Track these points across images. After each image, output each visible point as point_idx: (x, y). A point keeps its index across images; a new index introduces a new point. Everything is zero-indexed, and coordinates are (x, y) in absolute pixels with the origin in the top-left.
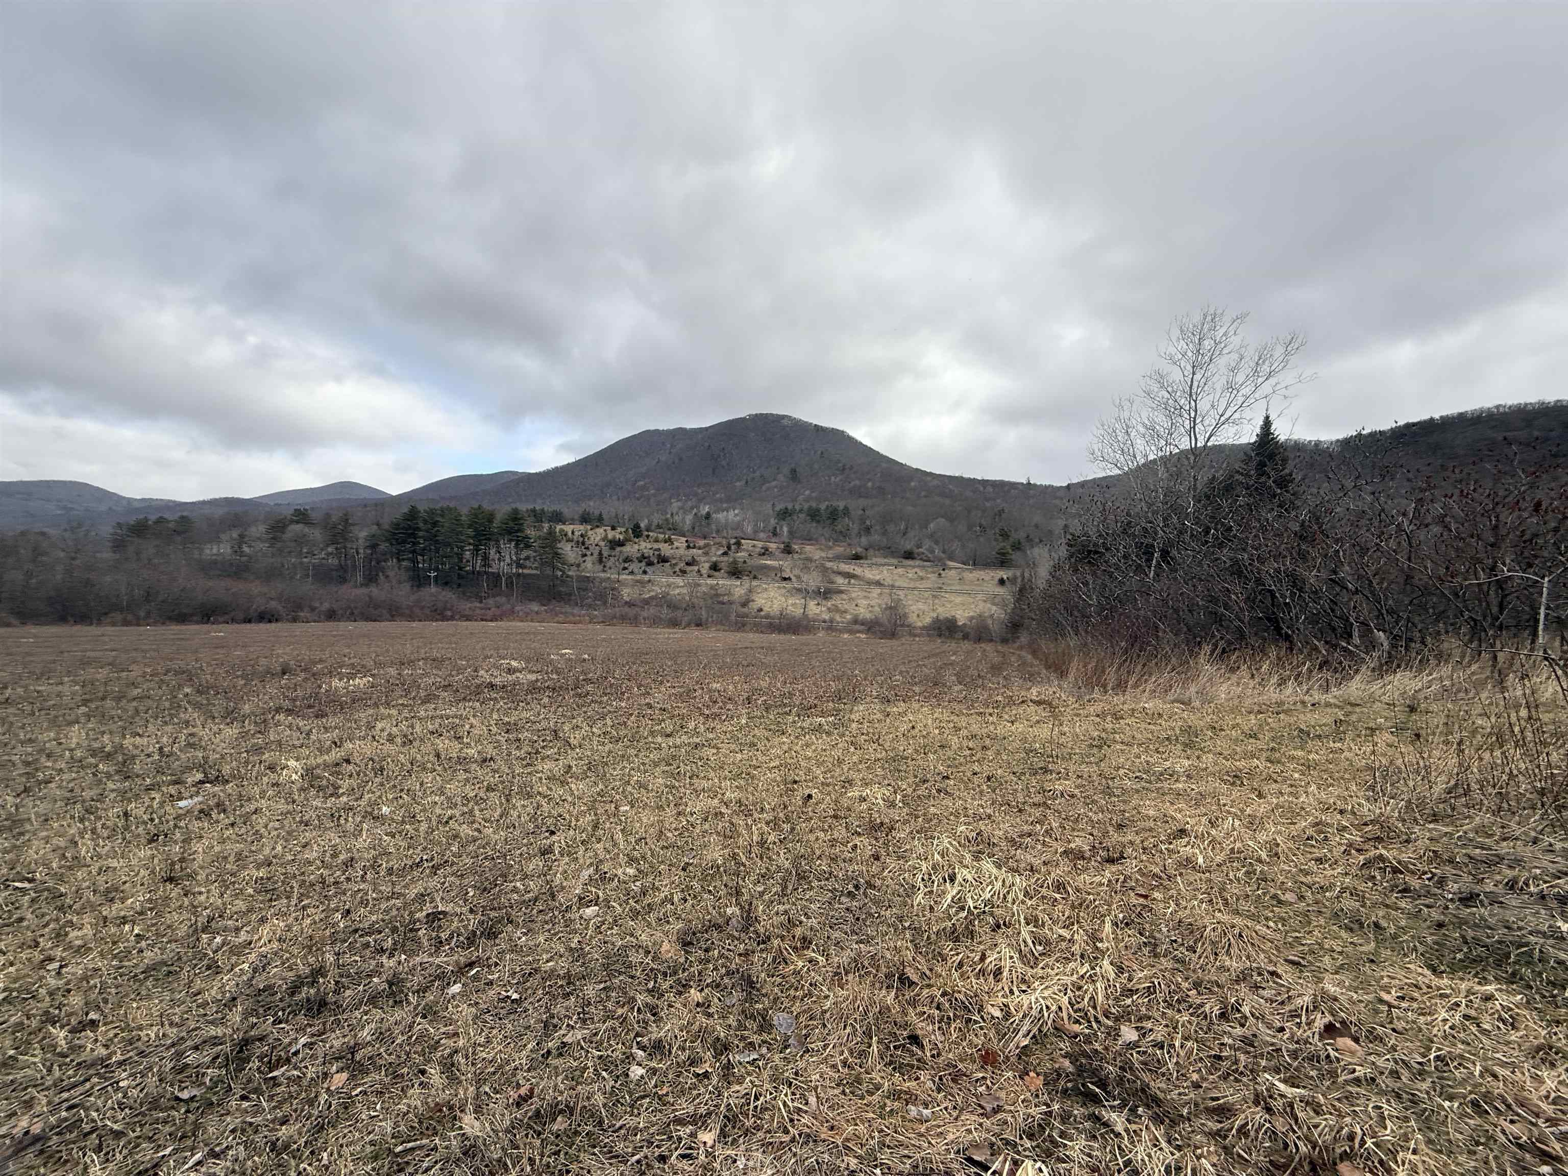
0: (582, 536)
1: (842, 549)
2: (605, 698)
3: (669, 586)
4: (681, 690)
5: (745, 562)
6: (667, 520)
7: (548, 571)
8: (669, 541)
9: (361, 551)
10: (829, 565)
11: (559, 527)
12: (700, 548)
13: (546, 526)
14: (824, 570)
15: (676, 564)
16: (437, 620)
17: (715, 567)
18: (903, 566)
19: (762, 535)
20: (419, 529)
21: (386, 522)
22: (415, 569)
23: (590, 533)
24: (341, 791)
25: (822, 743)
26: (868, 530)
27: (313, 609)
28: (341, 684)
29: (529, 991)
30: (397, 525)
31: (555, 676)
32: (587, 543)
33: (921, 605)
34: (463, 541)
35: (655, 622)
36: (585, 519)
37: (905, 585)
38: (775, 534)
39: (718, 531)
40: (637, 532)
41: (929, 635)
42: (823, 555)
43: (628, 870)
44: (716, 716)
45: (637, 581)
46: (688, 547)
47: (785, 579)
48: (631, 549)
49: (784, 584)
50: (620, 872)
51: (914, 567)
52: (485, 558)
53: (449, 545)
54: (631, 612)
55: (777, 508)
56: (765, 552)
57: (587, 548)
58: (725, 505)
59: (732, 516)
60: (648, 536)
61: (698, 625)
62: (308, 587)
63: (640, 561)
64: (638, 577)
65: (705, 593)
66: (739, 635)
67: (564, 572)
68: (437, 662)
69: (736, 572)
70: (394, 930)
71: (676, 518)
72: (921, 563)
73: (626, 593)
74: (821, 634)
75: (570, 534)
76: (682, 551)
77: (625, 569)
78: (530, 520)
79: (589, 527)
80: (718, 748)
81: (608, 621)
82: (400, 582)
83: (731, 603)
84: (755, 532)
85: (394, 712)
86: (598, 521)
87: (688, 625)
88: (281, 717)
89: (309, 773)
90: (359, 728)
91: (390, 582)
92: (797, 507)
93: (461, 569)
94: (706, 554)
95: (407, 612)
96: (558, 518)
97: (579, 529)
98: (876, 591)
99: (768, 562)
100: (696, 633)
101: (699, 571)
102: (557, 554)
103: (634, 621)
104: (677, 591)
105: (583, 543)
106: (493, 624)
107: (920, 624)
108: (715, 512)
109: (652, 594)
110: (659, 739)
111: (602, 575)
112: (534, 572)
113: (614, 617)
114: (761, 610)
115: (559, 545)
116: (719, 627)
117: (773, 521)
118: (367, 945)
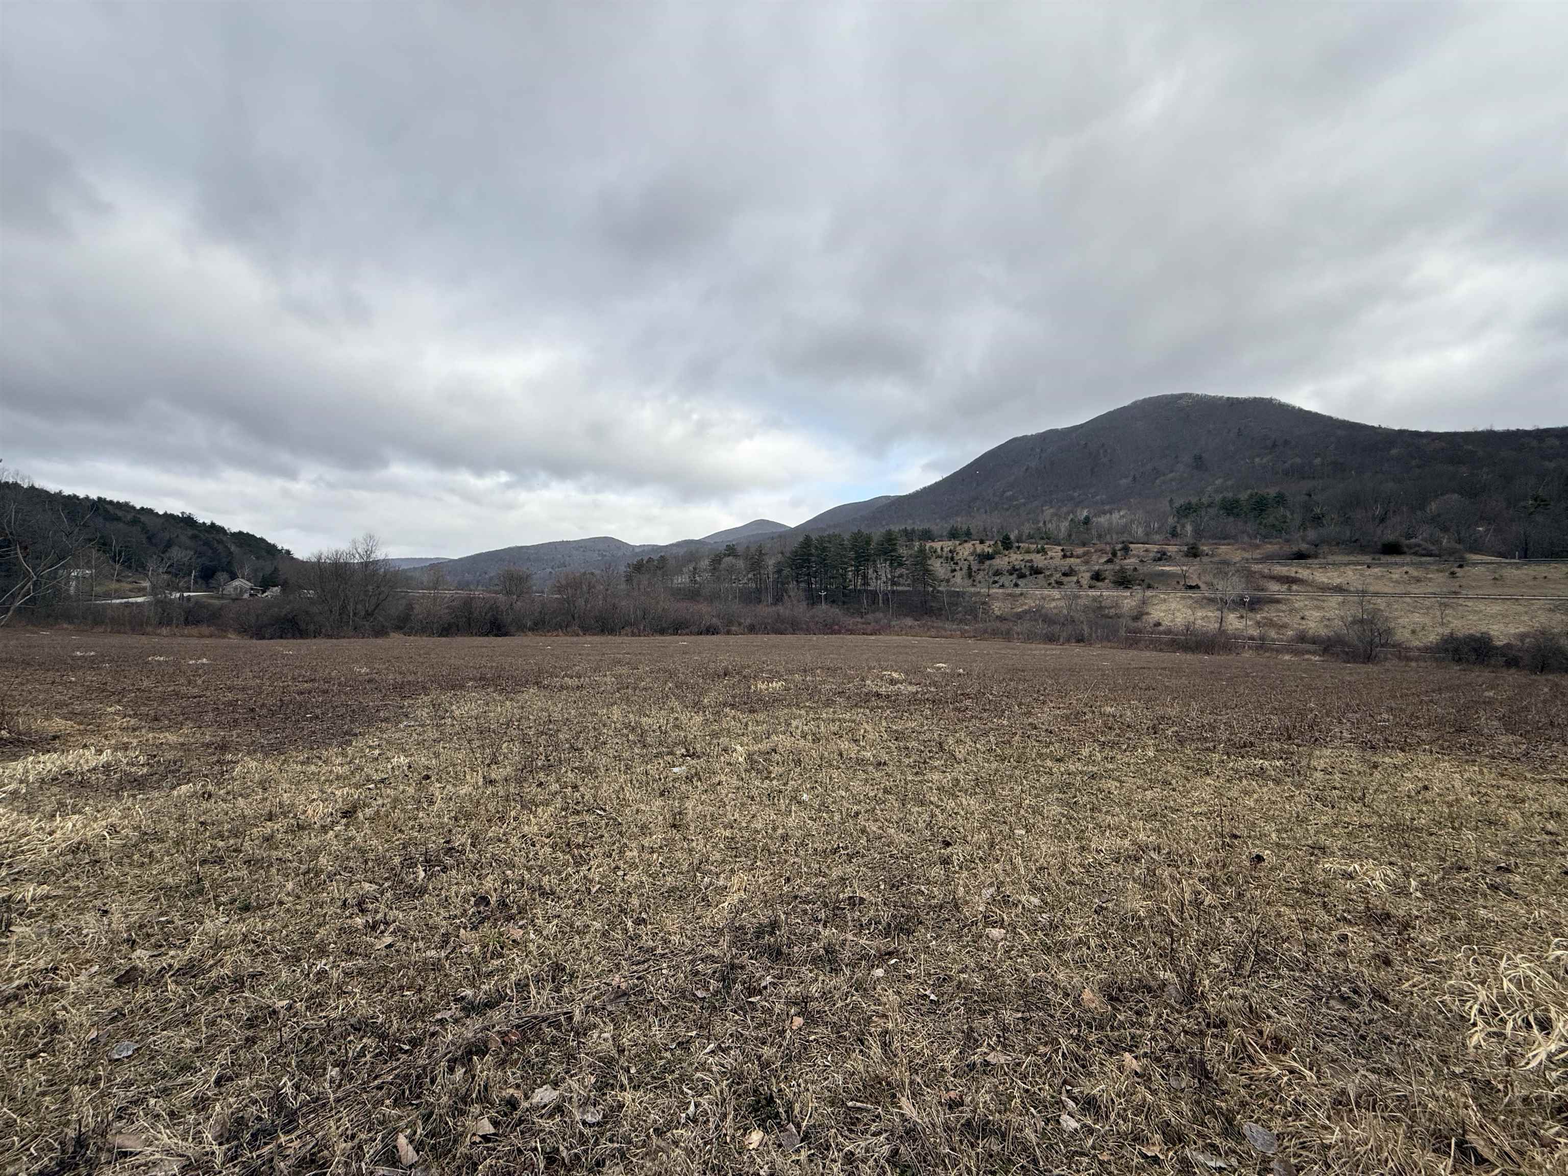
0: (951, 551)
1: (1276, 547)
2: (985, 715)
3: (1044, 599)
4: (1069, 712)
5: (1135, 569)
6: (1039, 529)
7: (920, 587)
8: (1043, 551)
9: (771, 576)
10: (1256, 567)
11: (928, 545)
12: (1078, 557)
13: (917, 544)
14: (1249, 575)
15: (1051, 575)
16: (827, 634)
17: (1097, 577)
18: (1380, 565)
19: (1157, 537)
20: (811, 555)
21: (788, 551)
22: (810, 589)
23: (958, 548)
24: (773, 776)
25: (1267, 792)
26: (1317, 520)
27: (740, 624)
28: (764, 687)
29: (946, 997)
30: (795, 553)
31: (933, 689)
32: (956, 558)
33: (1417, 618)
34: (846, 563)
35: (1030, 637)
36: (953, 535)
37: (1386, 590)
38: (1174, 534)
39: (1100, 537)
40: (1007, 544)
41: (1436, 660)
42: (1247, 555)
43: (1032, 899)
44: (1114, 745)
45: (1010, 595)
46: (1065, 556)
47: (1191, 587)
48: (1001, 562)
49: (1190, 593)
50: (1023, 898)
51: (1403, 565)
52: (865, 577)
53: (835, 567)
54: (1004, 627)
55: (1177, 504)
56: (1162, 557)
57: (957, 564)
58: (1107, 508)
59: (1117, 518)
60: (1018, 548)
61: (1078, 641)
62: (736, 607)
63: (1011, 574)
64: (1009, 591)
65: (1086, 607)
66: (1132, 653)
67: (934, 588)
68: (831, 671)
69: (1124, 581)
70: (826, 905)
71: (1049, 526)
72: (1416, 559)
73: (997, 608)
74: (1247, 654)
75: (939, 550)
76: (1058, 561)
77: (995, 582)
78: (902, 541)
79: (957, 543)
80: (1120, 781)
81: (980, 635)
82: (799, 601)
83: (1119, 616)
84: (1147, 534)
85: (803, 712)
86: (968, 536)
87: (1068, 640)
88: (727, 710)
89: (750, 757)
90: (780, 724)
91: (792, 601)
92: (1205, 500)
93: (845, 588)
94: (1087, 563)
95: (804, 626)
96: (927, 536)
97: (948, 545)
98: (1334, 600)
99: (1167, 568)
100: (1077, 649)
101: (1078, 582)
102: (927, 570)
103: (1007, 636)
104: (1053, 604)
105: (952, 559)
106: (873, 637)
107: (1417, 643)
108: (1095, 516)
109: (1026, 607)
110: (1049, 763)
111: (973, 589)
112: (908, 588)
113: (985, 631)
114: (1158, 624)
115: (929, 562)
116: (1105, 644)
117: (1171, 521)
118: (805, 912)
